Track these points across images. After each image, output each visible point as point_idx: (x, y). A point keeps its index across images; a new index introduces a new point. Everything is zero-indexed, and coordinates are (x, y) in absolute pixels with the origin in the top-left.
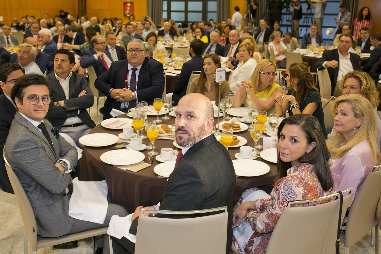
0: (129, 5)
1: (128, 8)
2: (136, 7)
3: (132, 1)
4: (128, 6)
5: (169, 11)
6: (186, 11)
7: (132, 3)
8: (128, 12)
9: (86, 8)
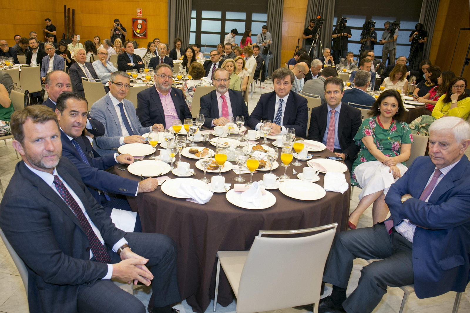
0: (140, 22)
1: (139, 27)
2: (150, 25)
3: (144, 18)
4: (139, 24)
5: (199, 32)
6: (223, 33)
7: (145, 20)
8: (138, 31)
9: (74, 24)
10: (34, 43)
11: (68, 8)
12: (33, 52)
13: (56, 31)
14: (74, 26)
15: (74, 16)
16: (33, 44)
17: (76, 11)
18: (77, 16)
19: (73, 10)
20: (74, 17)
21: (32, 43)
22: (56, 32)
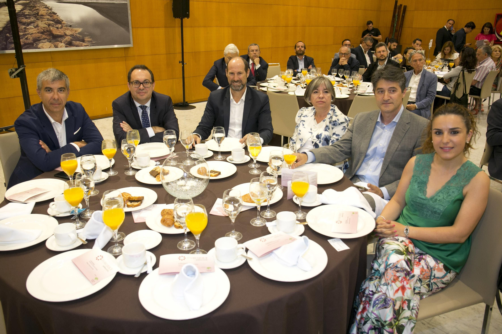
9: (402, 25)
10: (383, 51)
11: (400, 5)
12: (378, 63)
13: (380, 35)
14: (402, 27)
15: (404, 14)
16: (382, 53)
17: (408, 9)
18: (408, 15)
19: (405, 7)
20: (404, 16)
21: (380, 52)
22: (382, 36)
